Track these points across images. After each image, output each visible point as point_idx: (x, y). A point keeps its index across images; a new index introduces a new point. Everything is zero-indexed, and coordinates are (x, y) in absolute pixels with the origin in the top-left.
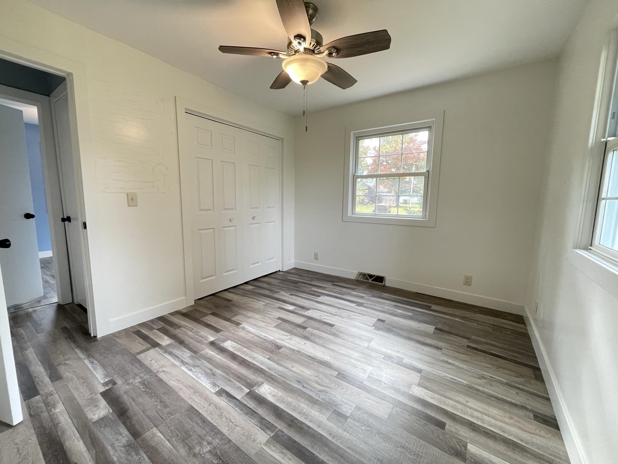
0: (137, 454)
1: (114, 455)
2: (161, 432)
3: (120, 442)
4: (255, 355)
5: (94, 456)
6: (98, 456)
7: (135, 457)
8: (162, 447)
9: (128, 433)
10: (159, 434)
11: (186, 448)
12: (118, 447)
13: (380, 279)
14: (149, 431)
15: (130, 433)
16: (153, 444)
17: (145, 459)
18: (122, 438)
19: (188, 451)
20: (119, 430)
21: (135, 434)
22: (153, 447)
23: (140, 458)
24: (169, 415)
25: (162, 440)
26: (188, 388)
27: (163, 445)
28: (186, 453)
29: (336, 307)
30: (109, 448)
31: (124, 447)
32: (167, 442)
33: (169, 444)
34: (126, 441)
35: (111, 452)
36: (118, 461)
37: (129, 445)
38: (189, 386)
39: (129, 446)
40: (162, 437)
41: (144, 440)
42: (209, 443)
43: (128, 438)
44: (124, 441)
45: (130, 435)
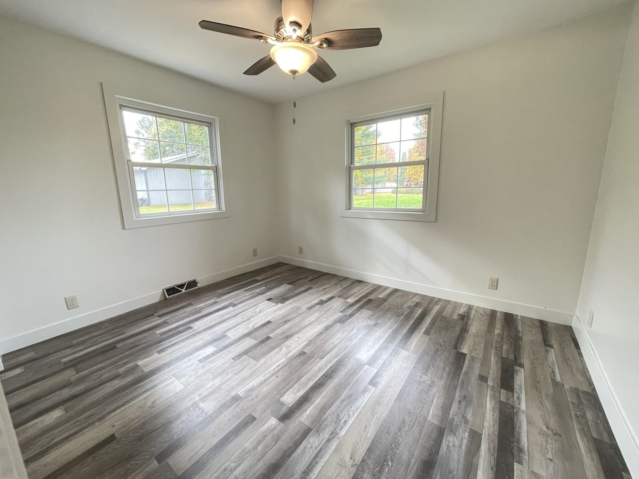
0: (453, 419)
1: (465, 438)
2: (429, 412)
3: (454, 441)
4: (316, 368)
5: (477, 456)
6: (475, 452)
7: (456, 420)
8: (439, 404)
9: (444, 441)
10: (431, 412)
11: (431, 388)
12: (458, 440)
13: (193, 283)
14: (433, 423)
15: (442, 438)
16: (440, 411)
17: (452, 411)
18: (450, 443)
19: (432, 387)
20: (446, 452)
21: (440, 433)
22: (443, 411)
23: (454, 415)
24: (411, 413)
25: (434, 407)
26: (375, 413)
27: (437, 404)
28: (434, 388)
29: (228, 319)
30: (464, 447)
31: (455, 434)
32: (434, 403)
33: (434, 401)
34: (450, 436)
35: (465, 441)
36: (466, 431)
37: (451, 430)
38: (372, 413)
39: (453, 431)
40: (432, 408)
41: (442, 422)
42: (421, 377)
43: (447, 437)
44: (451, 438)
45: (445, 437)
